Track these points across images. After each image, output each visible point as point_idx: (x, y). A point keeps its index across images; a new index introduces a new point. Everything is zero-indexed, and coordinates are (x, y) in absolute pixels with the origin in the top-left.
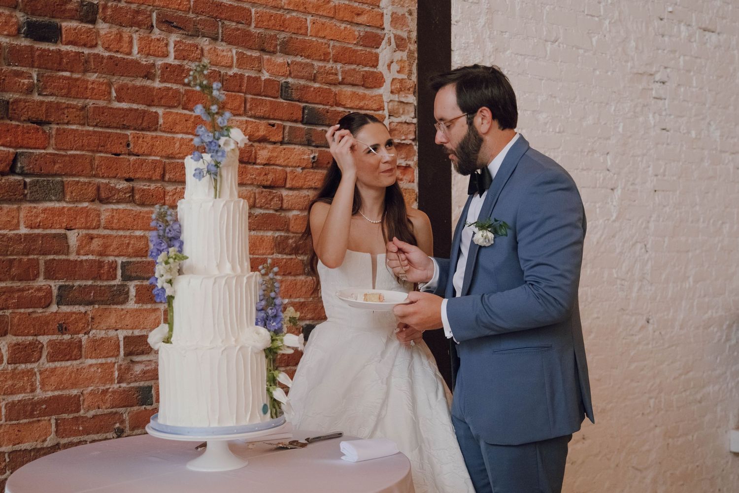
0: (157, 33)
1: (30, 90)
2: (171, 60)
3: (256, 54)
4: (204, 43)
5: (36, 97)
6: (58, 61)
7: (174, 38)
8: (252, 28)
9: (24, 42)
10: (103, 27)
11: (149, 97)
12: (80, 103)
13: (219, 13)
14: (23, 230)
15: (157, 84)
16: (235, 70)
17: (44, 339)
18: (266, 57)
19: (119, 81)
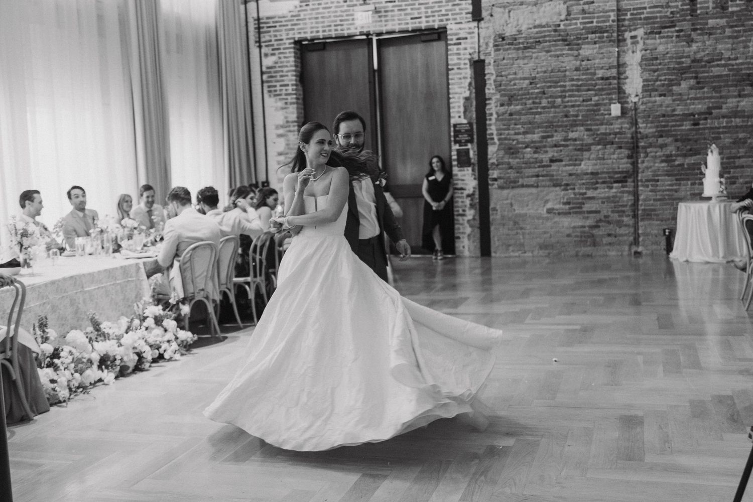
0: (721, 120)
1: (693, 136)
2: (725, 124)
3: (746, 119)
4: (733, 119)
5: (695, 137)
6: (699, 129)
7: (725, 120)
8: (746, 114)
9: (693, 127)
10: (709, 121)
11: (719, 133)
12: (703, 137)
13: (737, 112)
14: (693, 162)
15: (721, 130)
16: (741, 124)
17: (697, 182)
18: (750, 119)
19: (712, 131)
